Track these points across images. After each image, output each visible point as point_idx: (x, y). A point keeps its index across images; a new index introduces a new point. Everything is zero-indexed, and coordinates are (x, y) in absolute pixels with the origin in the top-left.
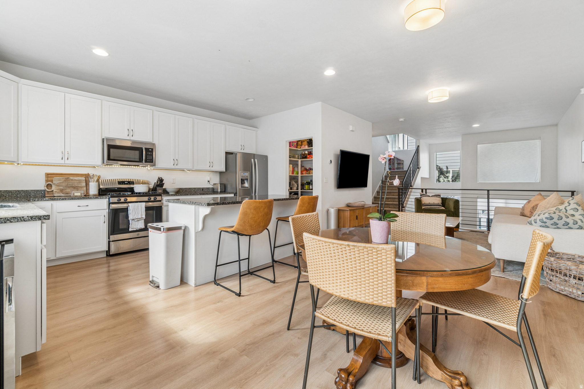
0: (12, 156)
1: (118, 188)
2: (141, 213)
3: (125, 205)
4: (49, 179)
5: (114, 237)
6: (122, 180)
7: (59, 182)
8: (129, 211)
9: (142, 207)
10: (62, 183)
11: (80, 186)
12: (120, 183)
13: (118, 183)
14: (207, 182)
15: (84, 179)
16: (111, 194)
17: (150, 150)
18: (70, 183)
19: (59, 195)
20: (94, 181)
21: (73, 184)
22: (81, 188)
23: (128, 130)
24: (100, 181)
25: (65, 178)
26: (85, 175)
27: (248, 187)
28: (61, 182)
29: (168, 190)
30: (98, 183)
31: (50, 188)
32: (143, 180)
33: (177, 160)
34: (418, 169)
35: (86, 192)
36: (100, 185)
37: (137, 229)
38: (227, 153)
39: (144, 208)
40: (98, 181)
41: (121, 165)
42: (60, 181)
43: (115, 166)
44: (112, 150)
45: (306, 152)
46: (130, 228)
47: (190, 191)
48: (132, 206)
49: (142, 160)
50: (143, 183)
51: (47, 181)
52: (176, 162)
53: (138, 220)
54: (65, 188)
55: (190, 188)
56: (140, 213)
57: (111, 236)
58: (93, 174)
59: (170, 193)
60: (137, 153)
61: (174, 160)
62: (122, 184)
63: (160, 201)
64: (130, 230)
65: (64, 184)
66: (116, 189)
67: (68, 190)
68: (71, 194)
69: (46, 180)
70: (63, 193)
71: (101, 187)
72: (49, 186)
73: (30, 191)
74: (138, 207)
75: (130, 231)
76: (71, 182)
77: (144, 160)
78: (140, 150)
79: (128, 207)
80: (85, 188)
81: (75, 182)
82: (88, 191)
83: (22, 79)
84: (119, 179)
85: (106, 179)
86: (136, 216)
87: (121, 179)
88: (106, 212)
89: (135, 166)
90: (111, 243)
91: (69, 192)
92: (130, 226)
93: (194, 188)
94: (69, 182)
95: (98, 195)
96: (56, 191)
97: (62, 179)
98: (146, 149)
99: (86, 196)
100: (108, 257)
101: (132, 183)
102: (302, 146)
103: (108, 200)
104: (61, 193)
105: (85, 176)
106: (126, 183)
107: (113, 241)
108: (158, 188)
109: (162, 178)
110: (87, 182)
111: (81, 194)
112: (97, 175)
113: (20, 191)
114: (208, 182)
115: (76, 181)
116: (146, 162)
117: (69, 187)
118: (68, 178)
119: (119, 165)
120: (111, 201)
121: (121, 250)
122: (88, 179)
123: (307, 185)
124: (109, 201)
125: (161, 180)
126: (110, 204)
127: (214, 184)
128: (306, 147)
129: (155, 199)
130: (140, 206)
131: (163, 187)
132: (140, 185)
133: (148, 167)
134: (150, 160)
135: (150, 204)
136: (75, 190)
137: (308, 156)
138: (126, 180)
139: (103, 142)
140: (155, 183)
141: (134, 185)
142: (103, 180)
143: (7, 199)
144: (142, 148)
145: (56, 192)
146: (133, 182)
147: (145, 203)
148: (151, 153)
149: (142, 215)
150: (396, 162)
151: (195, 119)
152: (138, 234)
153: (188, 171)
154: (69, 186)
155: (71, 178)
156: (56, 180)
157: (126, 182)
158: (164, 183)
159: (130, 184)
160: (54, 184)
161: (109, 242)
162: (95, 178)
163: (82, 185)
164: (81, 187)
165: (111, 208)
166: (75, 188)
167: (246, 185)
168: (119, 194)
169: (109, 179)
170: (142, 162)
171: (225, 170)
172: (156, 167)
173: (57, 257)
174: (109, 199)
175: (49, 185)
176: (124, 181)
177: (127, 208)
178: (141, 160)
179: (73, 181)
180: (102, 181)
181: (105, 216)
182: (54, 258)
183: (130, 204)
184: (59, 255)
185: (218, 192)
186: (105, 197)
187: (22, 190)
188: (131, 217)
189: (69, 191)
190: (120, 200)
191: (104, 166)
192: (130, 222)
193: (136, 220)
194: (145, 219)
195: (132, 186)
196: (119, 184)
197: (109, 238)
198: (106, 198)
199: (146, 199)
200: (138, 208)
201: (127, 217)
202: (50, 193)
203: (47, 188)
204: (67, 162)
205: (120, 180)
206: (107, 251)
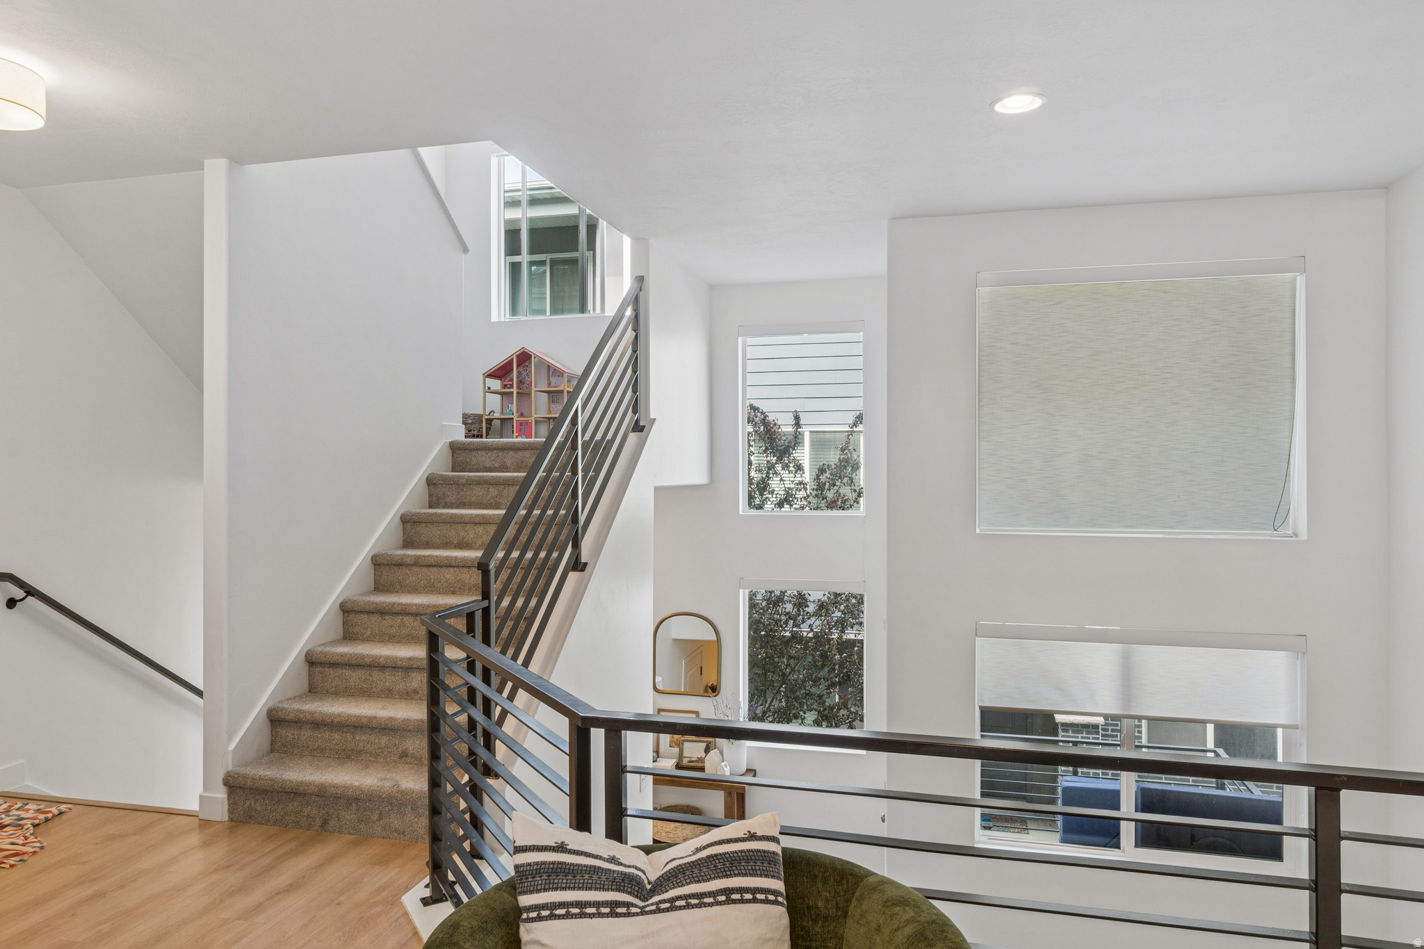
34: (632, 437)
150: (538, 384)
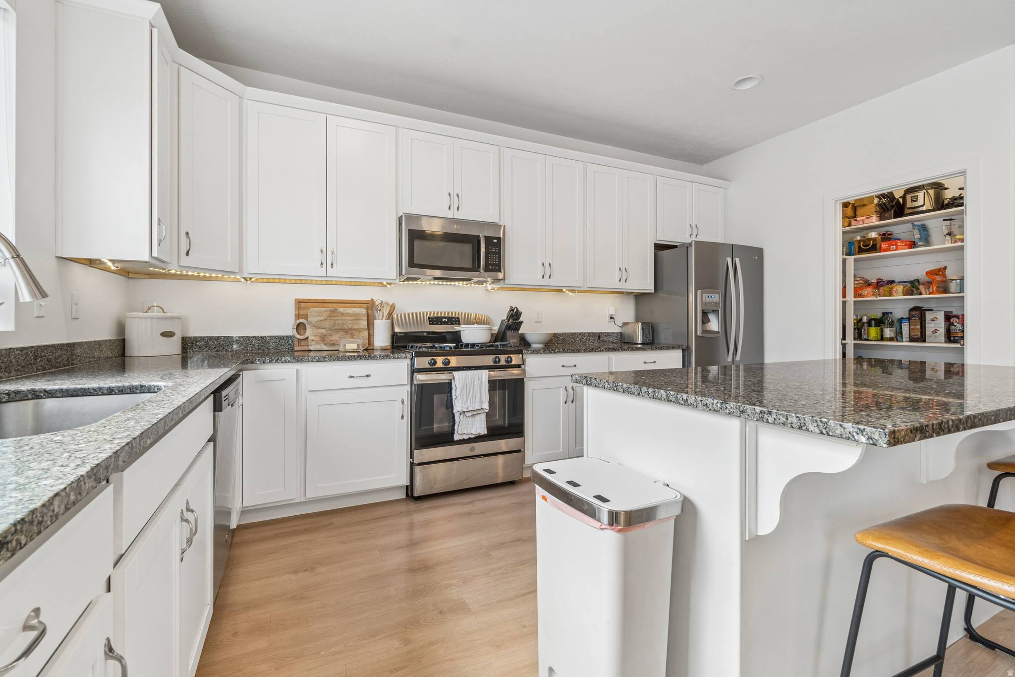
0: (229, 260)
1: (428, 333)
2: (481, 396)
3: (443, 377)
4: (302, 312)
5: (422, 455)
6: (435, 316)
7: (320, 318)
8: (453, 391)
9: (481, 383)
10: (324, 320)
11: (356, 327)
12: (434, 320)
13: (430, 321)
14: (608, 319)
15: (364, 311)
16: (417, 347)
17: (494, 241)
18: (339, 322)
19: (318, 347)
20: (383, 316)
21: (344, 324)
22: (360, 332)
23: (450, 194)
24: (395, 316)
25: (329, 309)
26: (367, 303)
27: (718, 332)
28: (322, 318)
29: (529, 338)
30: (390, 321)
31: (302, 331)
32: (476, 315)
33: (550, 265)
35: (367, 341)
36: (395, 326)
37: (470, 436)
38: (660, 247)
39: (487, 385)
40: (390, 316)
41: (436, 278)
42: (319, 316)
43: (424, 283)
44: (417, 243)
45: (873, 235)
46: (456, 432)
47: (572, 341)
48: (461, 378)
49: (479, 267)
50: (478, 321)
51: (298, 316)
52: (548, 269)
53: (474, 413)
54: (329, 332)
55: (571, 334)
56: (478, 396)
57: (416, 452)
58: (382, 302)
59: (534, 346)
60: (468, 248)
61: (543, 264)
62: (437, 324)
63: (519, 366)
64: (457, 437)
65: (327, 324)
66: (425, 334)
67: (335, 337)
68: (339, 345)
69: (295, 314)
70: (325, 344)
71: (397, 330)
72: (300, 327)
73: (268, 338)
74: (474, 381)
75: (455, 440)
76: (341, 318)
77: (483, 266)
78: (474, 241)
79: (451, 380)
80: (366, 333)
81: (347, 318)
82: (372, 340)
83: (247, 87)
84: (430, 313)
85: (405, 312)
86: (468, 404)
87: (434, 313)
88: (404, 392)
89: (463, 280)
90: (417, 469)
91: (336, 341)
92: (456, 427)
93: (581, 333)
94: (337, 318)
95: (390, 347)
96: (313, 338)
97: (324, 311)
98: (486, 238)
99: (368, 352)
100: (409, 502)
101: (456, 321)
102: (858, 219)
103: (409, 361)
104: (321, 343)
105: (366, 305)
106: (445, 321)
107: (419, 464)
108: (509, 334)
109: (517, 309)
110: (370, 319)
111: (358, 346)
112: (389, 303)
113: (251, 337)
114: (611, 318)
115: (349, 316)
116: (486, 271)
117: (337, 330)
118: (335, 311)
119: (430, 280)
120: (416, 366)
121: (436, 487)
122: (371, 312)
123: (876, 326)
124: (412, 365)
125: (515, 316)
126: (414, 371)
127: (625, 324)
128: (874, 221)
129: (509, 361)
130: (477, 379)
131: (519, 330)
132: (473, 326)
133: (488, 285)
134: (495, 265)
135: (498, 375)
136: (347, 337)
137: (884, 245)
138: (443, 315)
139: (400, 224)
140: (502, 321)
141: (462, 326)
142: (399, 315)
143: (230, 354)
144: (479, 237)
145: (312, 340)
146: (458, 318)
147: (487, 371)
148: (496, 250)
149: (481, 402)
151: (588, 164)
152: (472, 449)
153: (570, 293)
154: (337, 327)
155: (341, 310)
156: (314, 315)
157: (443, 320)
158: (522, 322)
159: (452, 324)
160: (310, 323)
161: (412, 465)
162: (385, 308)
163: (362, 327)
164: (359, 330)
165: (415, 383)
166: (348, 332)
167: (714, 325)
168: (431, 347)
169: (410, 311)
170: (479, 271)
171: (653, 288)
172: (506, 282)
173: (307, 497)
174: (412, 359)
175: (301, 324)
176: (439, 316)
177: (450, 384)
178: (475, 268)
179: (344, 318)
180: (397, 315)
181: (403, 402)
182: (303, 500)
183: (456, 374)
184: (310, 495)
185: (638, 344)
186: (404, 355)
187: (254, 337)
188: (458, 407)
189: (337, 338)
190: (435, 363)
191: (401, 283)
192: (457, 419)
193: (470, 414)
194: (487, 411)
195: (457, 328)
196: (430, 324)
197: (412, 456)
198: (406, 358)
199: (489, 360)
200: (474, 384)
201: (450, 405)
202: (302, 343)
203: (298, 333)
204: (332, 272)
205: (432, 316)
206: (407, 487)
